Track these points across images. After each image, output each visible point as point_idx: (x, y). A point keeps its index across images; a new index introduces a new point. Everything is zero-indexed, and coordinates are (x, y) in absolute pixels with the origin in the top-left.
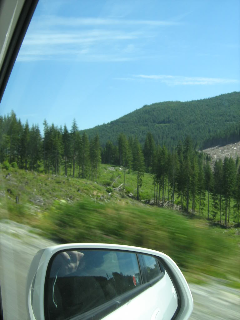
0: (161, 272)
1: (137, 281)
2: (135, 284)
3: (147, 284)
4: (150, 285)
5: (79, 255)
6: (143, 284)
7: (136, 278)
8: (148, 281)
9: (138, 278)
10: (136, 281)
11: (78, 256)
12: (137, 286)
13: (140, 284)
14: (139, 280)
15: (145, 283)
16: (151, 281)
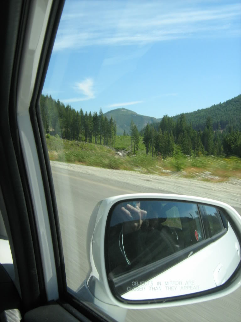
0: (225, 228)
1: (200, 236)
2: (198, 239)
3: (209, 239)
4: (213, 241)
5: (142, 213)
6: (205, 239)
7: (198, 233)
8: (211, 237)
9: (200, 233)
10: (198, 235)
11: (140, 215)
12: (199, 241)
13: (202, 239)
14: (202, 235)
15: (207, 238)
16: (214, 237)
